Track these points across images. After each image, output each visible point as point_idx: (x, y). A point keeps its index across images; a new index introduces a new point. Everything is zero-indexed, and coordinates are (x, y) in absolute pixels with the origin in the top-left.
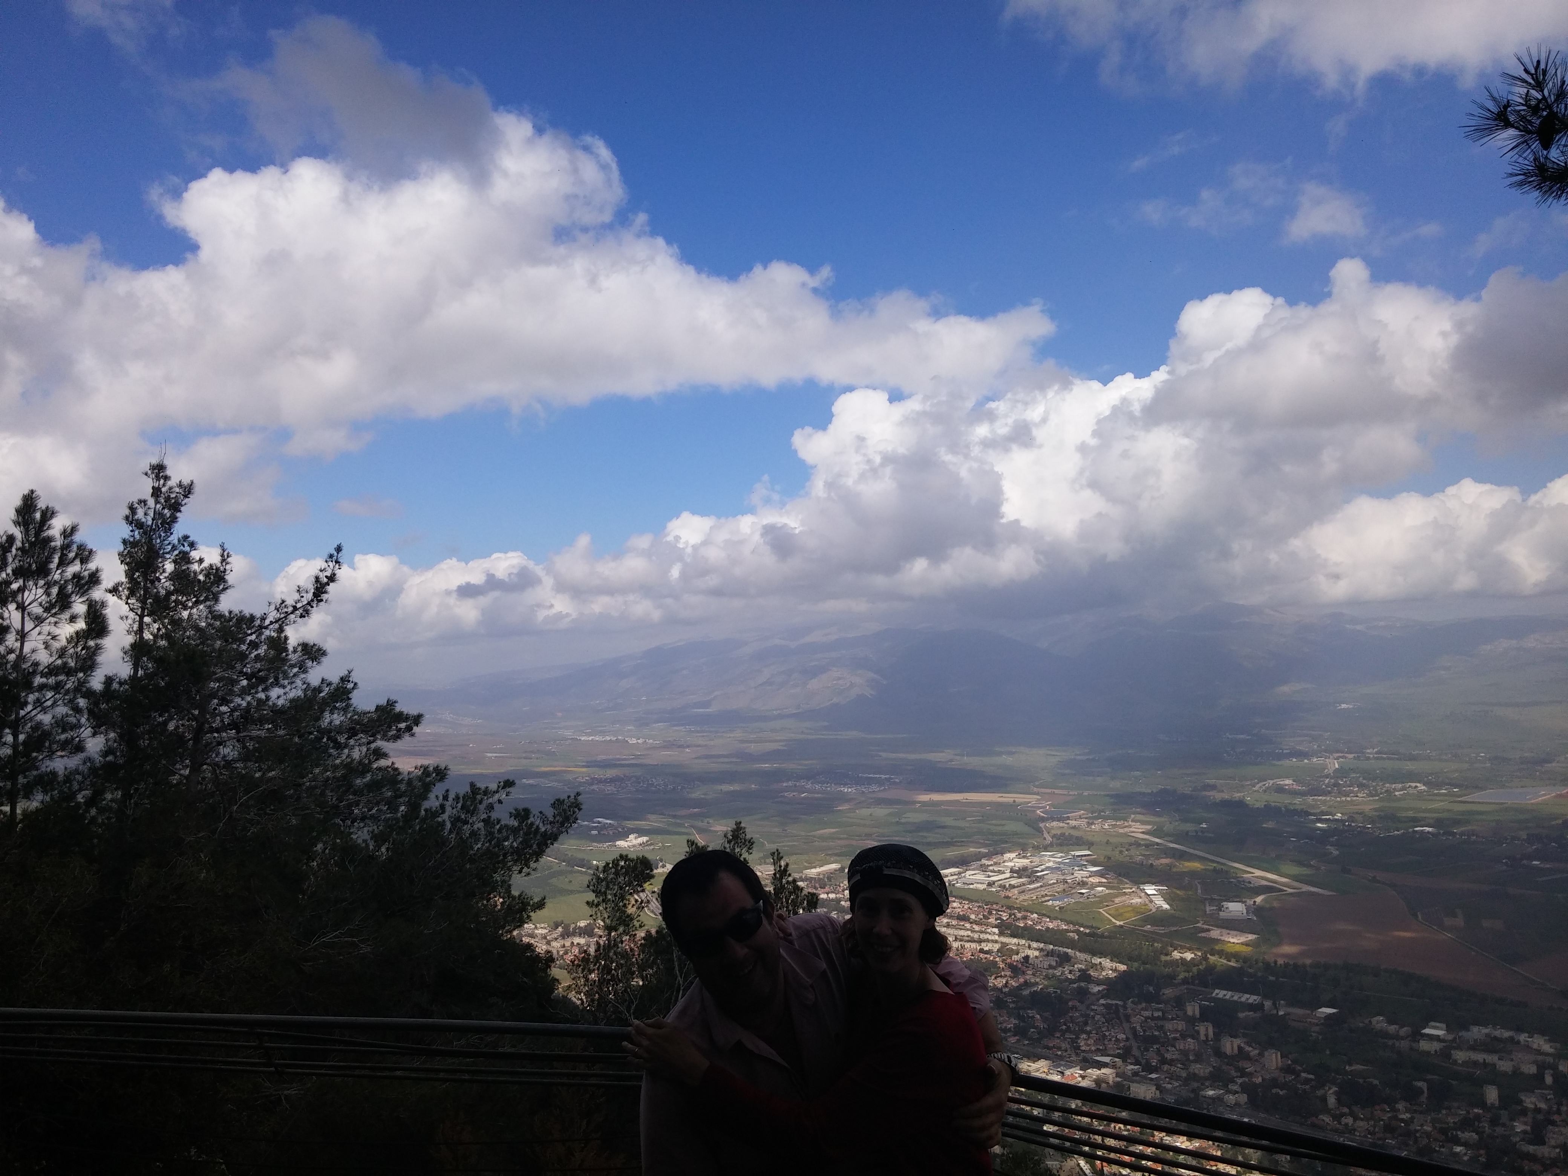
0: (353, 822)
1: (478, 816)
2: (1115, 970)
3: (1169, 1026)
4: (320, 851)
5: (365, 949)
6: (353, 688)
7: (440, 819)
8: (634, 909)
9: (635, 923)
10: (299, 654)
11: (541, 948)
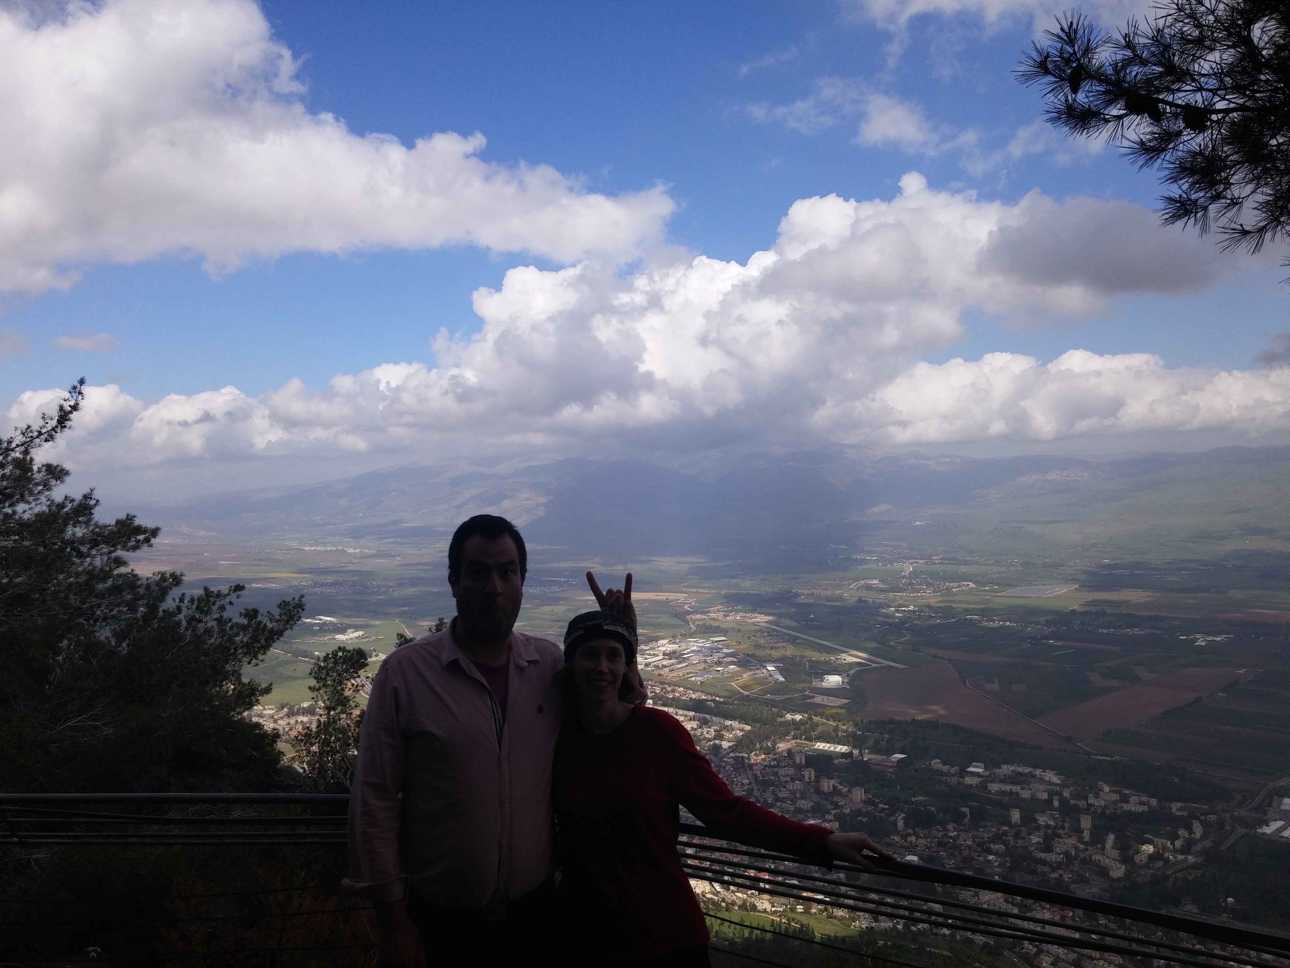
0: (96, 621)
1: (212, 615)
2: (742, 730)
3: (782, 772)
4: (65, 646)
5: (107, 731)
6: (95, 505)
7: (176, 619)
8: (351, 692)
9: (351, 703)
10: (43, 473)
11: (269, 726)
